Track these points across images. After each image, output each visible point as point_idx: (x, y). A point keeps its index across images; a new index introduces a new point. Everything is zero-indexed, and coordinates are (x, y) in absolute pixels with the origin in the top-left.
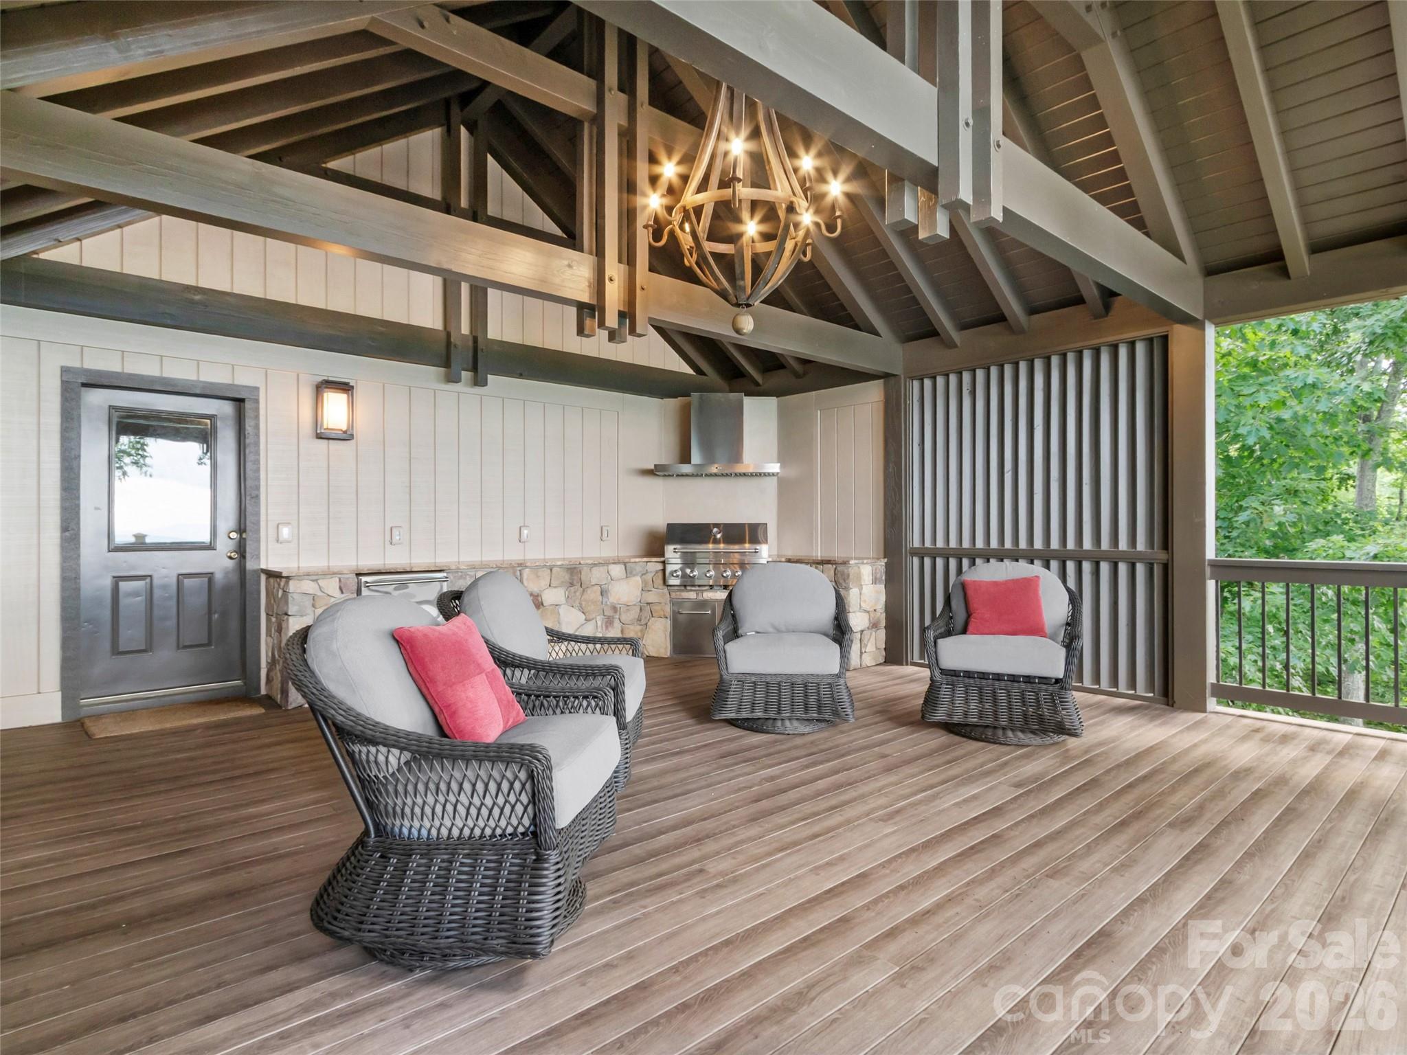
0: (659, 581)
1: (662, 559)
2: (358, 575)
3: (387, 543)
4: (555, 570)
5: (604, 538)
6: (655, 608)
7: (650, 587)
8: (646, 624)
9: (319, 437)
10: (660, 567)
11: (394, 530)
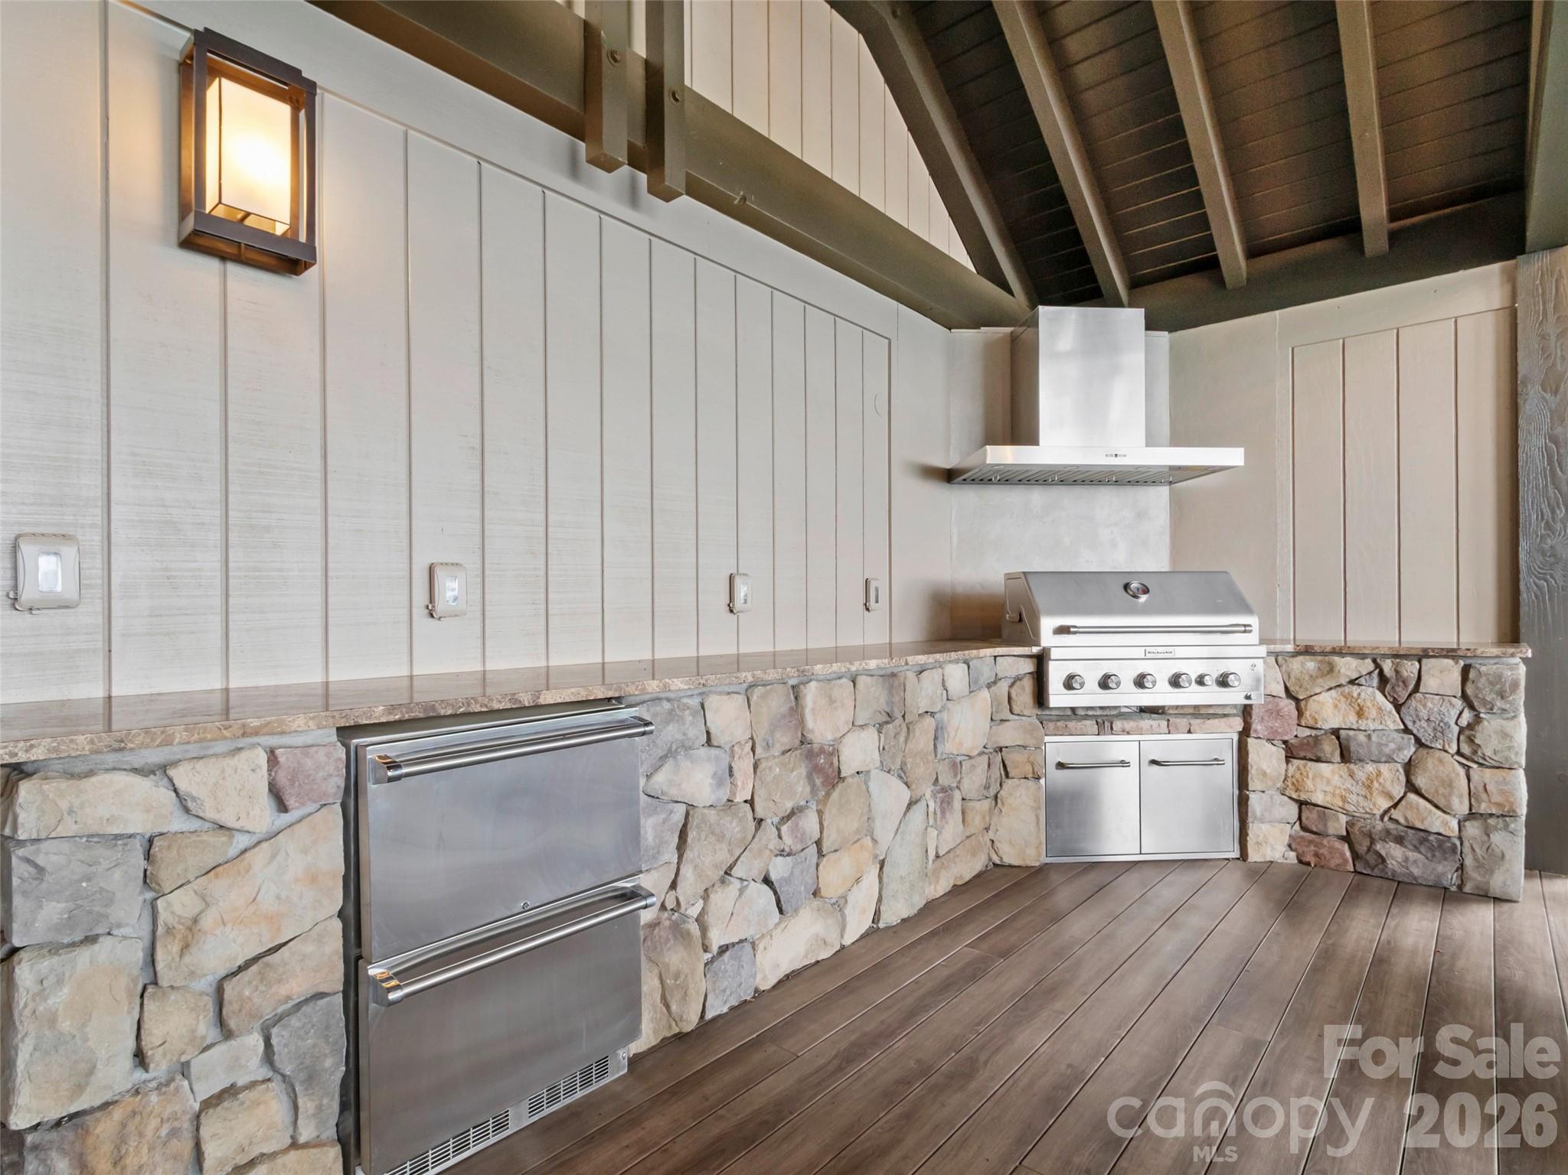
0: (1024, 695)
1: (1035, 650)
2: (345, 732)
3: (419, 612)
4: (862, 681)
5: (872, 603)
6: (1012, 758)
7: (1007, 715)
8: (996, 797)
9: (191, 243)
10: (1029, 667)
11: (440, 574)
